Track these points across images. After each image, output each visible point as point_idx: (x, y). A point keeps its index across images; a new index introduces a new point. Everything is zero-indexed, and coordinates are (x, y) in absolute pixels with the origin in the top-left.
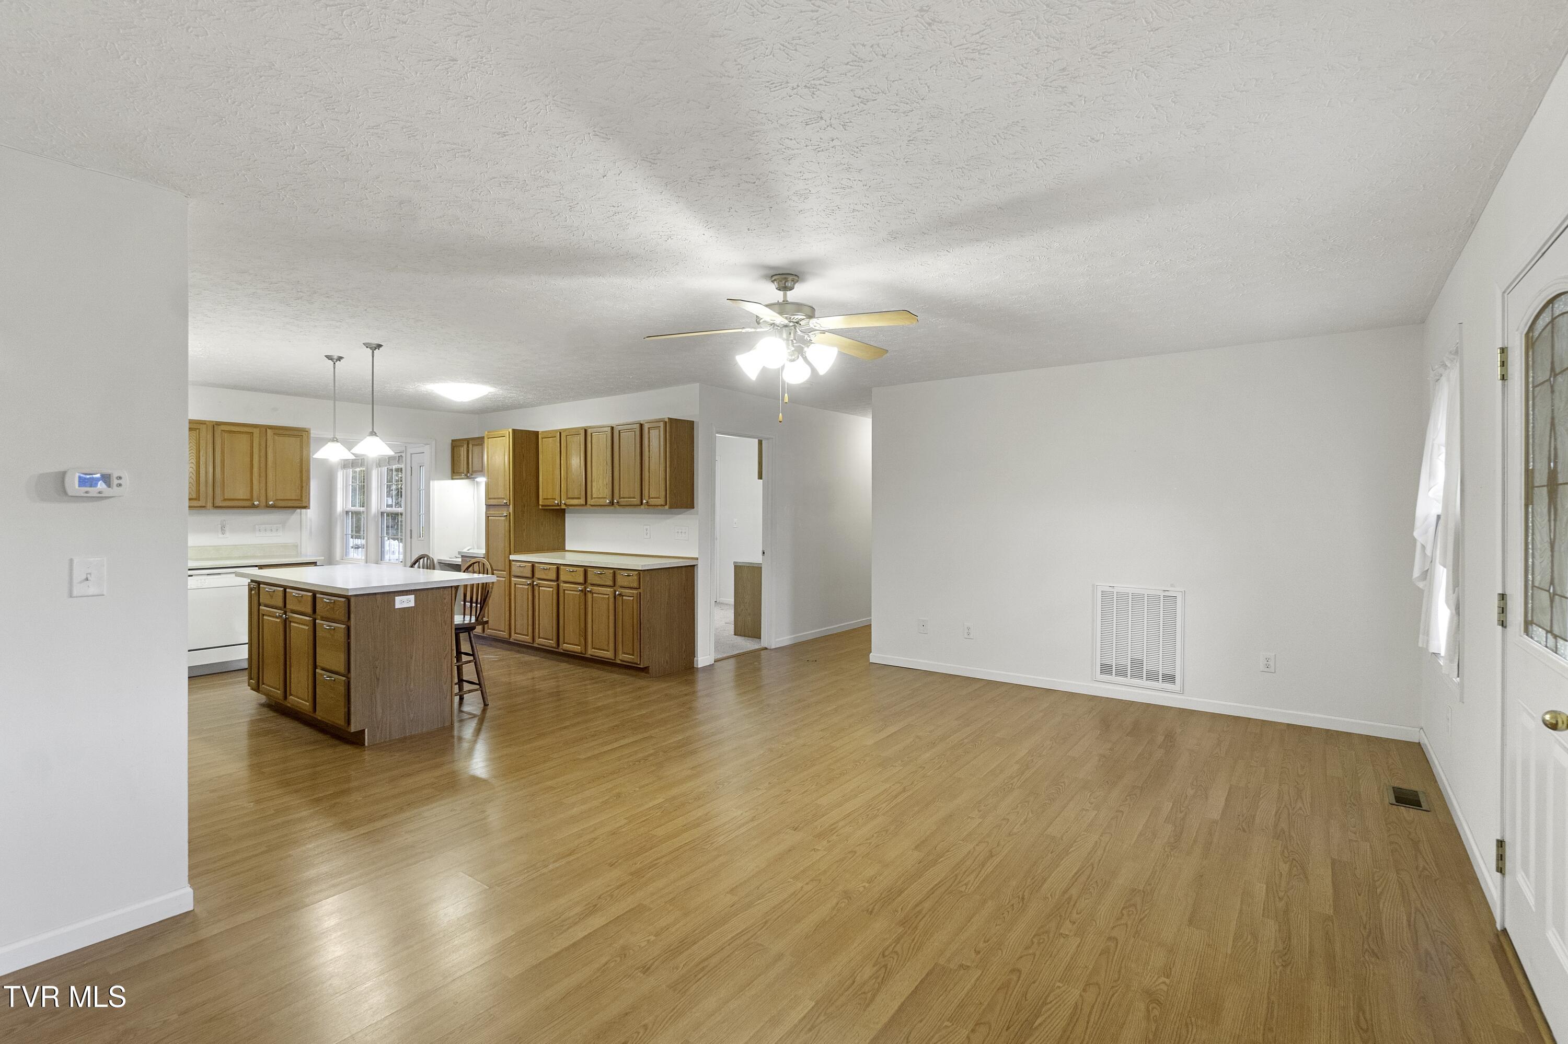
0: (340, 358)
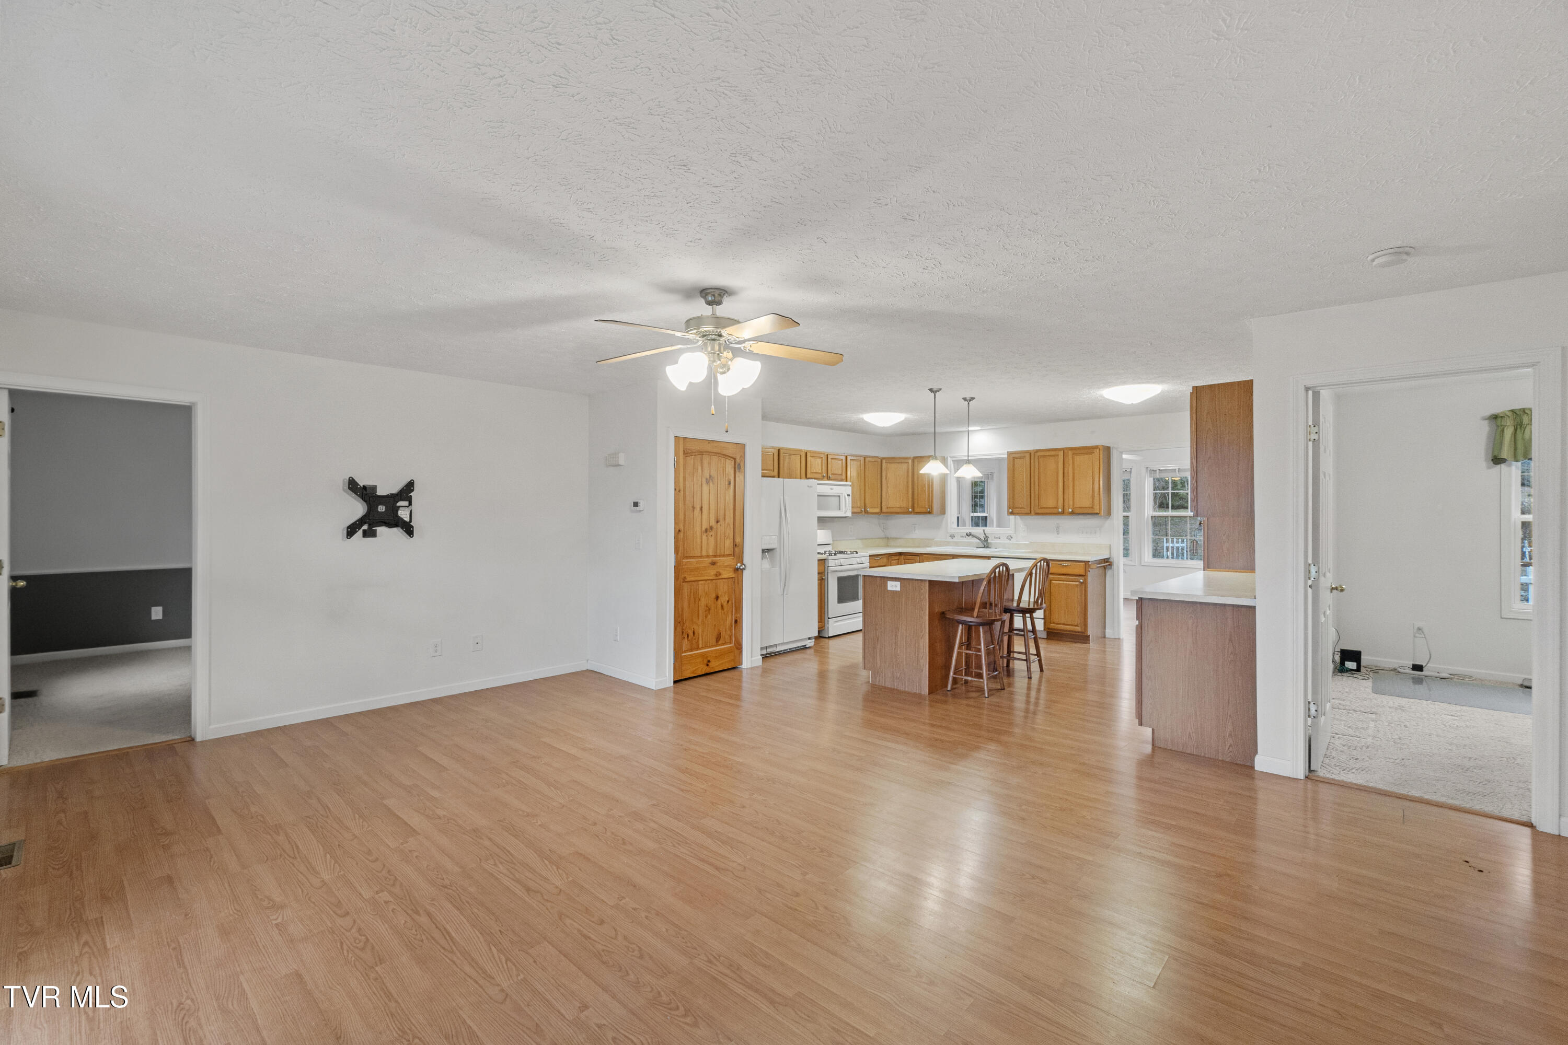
0: (972, 399)
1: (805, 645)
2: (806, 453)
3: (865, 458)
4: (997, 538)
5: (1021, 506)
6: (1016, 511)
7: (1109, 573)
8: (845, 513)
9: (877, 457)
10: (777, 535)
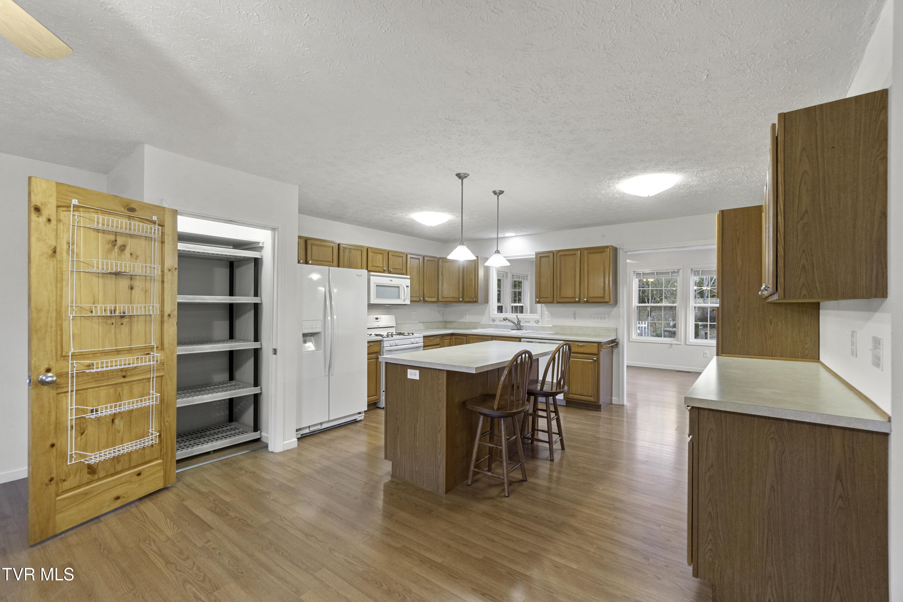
0: (501, 192)
1: (356, 419)
2: (367, 249)
3: (423, 257)
4: (527, 322)
5: (546, 296)
6: (542, 300)
7: (615, 351)
8: (404, 301)
9: (435, 257)
10: (322, 319)
